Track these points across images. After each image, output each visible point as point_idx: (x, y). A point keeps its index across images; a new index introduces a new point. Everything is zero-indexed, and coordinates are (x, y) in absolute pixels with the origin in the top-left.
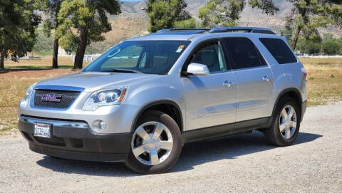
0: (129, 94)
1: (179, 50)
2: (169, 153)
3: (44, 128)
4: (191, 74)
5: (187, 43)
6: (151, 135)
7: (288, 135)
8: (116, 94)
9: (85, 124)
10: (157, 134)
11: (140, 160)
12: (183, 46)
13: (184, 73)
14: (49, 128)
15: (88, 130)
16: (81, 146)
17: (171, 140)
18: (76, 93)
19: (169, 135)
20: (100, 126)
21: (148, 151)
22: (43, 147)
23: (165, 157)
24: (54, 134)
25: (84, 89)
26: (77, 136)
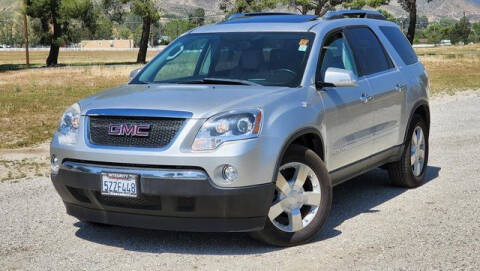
0: (266, 120)
1: (303, 48)
2: (316, 210)
3: (123, 181)
4: (331, 85)
5: (310, 37)
6: (292, 183)
7: (417, 171)
8: (246, 120)
9: (200, 173)
10: (300, 182)
11: (276, 225)
12: (306, 41)
13: (320, 84)
14: (134, 181)
15: (207, 183)
16: (190, 208)
17: (317, 190)
18: (178, 121)
19: (315, 182)
20: (224, 175)
21: (288, 211)
22: (108, 211)
23: (310, 217)
24: (143, 191)
25: (191, 114)
26: (189, 192)
